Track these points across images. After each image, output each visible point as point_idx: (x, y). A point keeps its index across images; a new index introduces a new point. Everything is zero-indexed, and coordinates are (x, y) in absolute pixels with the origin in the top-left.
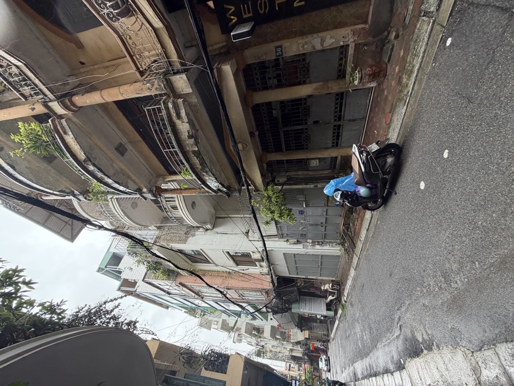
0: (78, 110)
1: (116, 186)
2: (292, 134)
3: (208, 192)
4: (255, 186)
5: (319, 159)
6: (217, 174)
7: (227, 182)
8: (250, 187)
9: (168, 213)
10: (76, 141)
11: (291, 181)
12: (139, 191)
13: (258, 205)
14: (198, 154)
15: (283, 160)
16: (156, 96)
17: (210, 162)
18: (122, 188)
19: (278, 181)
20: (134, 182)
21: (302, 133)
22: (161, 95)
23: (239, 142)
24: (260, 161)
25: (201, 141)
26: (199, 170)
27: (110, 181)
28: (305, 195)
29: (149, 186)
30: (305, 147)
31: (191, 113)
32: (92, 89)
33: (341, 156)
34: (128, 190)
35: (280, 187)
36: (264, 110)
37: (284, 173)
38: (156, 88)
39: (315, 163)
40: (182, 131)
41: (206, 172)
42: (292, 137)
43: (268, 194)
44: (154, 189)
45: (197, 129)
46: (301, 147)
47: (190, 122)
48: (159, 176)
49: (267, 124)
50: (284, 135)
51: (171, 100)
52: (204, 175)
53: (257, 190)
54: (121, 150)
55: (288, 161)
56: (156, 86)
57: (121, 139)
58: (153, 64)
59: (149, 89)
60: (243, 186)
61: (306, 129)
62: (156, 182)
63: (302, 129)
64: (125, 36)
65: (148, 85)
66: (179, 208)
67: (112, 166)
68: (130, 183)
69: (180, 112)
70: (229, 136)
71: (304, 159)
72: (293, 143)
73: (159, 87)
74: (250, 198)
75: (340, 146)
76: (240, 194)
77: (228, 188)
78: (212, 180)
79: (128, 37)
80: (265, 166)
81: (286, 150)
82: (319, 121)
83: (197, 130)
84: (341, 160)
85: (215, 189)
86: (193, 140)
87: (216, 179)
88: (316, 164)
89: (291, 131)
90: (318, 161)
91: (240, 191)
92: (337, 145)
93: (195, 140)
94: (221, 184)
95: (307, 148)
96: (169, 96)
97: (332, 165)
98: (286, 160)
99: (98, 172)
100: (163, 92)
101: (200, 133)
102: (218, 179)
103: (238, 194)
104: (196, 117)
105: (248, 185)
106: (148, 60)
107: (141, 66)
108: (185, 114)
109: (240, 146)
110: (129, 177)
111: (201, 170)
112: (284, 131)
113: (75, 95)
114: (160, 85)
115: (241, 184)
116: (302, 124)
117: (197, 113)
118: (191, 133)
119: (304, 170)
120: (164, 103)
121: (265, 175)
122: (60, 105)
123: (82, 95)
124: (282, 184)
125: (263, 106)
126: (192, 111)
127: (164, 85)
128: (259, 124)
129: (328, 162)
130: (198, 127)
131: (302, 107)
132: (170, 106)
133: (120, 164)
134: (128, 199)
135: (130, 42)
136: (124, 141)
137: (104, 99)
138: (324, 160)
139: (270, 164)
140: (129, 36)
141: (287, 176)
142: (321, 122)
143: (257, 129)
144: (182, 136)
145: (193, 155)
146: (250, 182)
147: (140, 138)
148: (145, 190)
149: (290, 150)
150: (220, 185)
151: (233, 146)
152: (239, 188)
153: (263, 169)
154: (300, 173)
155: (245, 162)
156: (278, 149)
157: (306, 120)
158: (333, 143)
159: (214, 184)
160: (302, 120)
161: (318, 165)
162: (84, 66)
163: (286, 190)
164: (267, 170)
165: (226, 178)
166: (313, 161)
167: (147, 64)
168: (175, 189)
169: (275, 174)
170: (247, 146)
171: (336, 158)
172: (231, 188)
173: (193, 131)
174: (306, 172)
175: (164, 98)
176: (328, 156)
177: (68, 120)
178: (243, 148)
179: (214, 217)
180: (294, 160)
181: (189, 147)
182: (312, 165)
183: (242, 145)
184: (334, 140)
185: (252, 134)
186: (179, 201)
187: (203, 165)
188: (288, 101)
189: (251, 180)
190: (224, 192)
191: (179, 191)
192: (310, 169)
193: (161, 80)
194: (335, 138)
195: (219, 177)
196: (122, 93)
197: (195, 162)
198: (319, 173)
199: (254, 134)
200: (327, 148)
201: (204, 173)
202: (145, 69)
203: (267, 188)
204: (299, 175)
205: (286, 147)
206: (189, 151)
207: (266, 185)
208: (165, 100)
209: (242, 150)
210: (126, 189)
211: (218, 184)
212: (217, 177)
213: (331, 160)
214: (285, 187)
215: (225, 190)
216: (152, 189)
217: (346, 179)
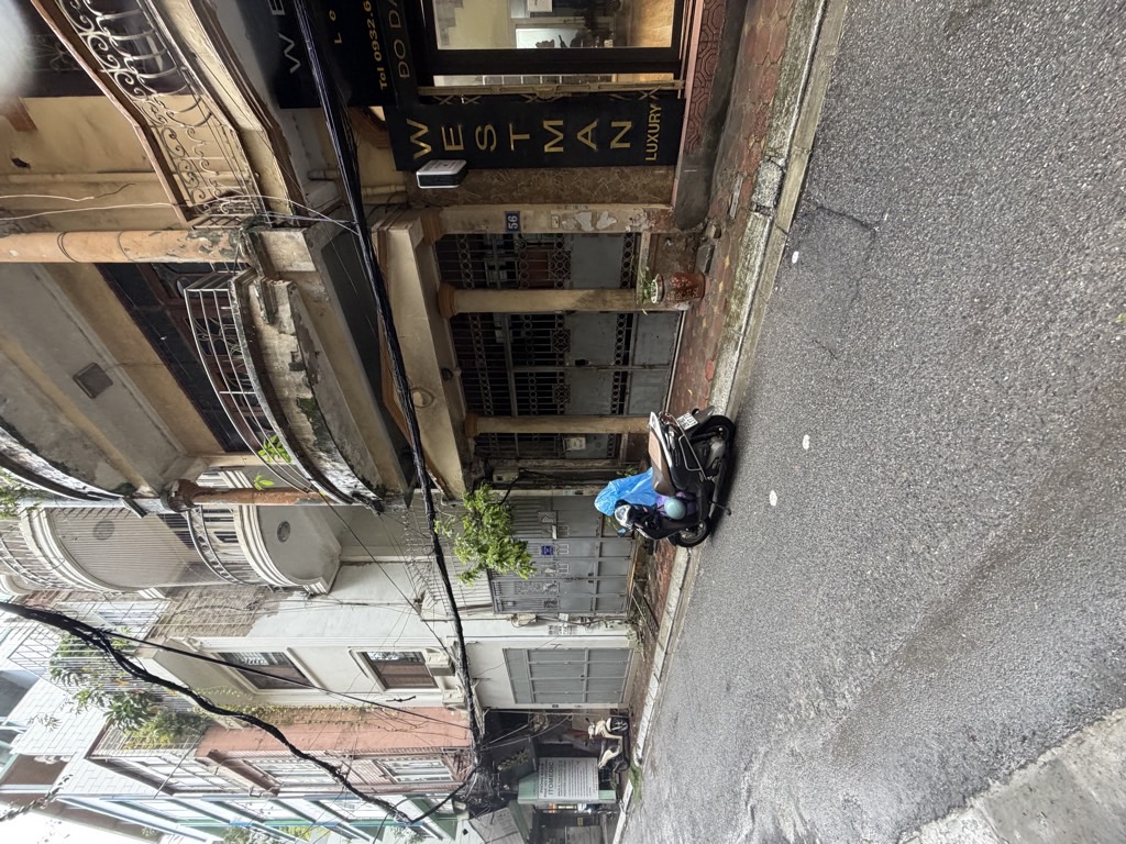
1: (54, 474)
2: (532, 381)
3: (327, 500)
4: (446, 488)
5: (587, 436)
6: (355, 458)
7: (378, 476)
8: (433, 491)
9: (207, 553)
11: (527, 479)
12: (128, 491)
13: (449, 534)
14: (311, 408)
15: (513, 434)
16: (219, 266)
17: (340, 428)
18: (71, 482)
19: (500, 479)
20: (115, 465)
21: (555, 381)
22: (233, 266)
23: (416, 389)
24: (461, 431)
25: (323, 378)
26: (310, 444)
27: (35, 461)
28: (557, 512)
29: (162, 480)
30: (559, 410)
31: (305, 315)
33: (629, 434)
34: (90, 488)
35: (502, 493)
36: (476, 326)
37: (511, 463)
38: (223, 249)
39: (578, 443)
40: (278, 351)
41: (328, 451)
42: (532, 388)
43: (474, 508)
44: (175, 488)
45: (317, 350)
46: (549, 410)
47: (301, 333)
48: (194, 453)
49: (480, 357)
50: (517, 381)
51: (257, 281)
52: (320, 457)
53: (450, 497)
54: (92, 381)
55: (524, 437)
56: (223, 244)
57: (97, 353)
58: (223, 199)
59: (203, 248)
60: (418, 486)
61: (562, 374)
62: (184, 469)
63: (554, 374)
64: (160, 129)
65: (202, 239)
66: (240, 537)
67: (55, 421)
68: (103, 469)
69: (277, 310)
70: (394, 374)
71: (556, 435)
72: (533, 401)
73: (230, 248)
74: (433, 516)
75: (628, 413)
76: (408, 506)
77: (382, 491)
78: (342, 471)
79: (167, 133)
80: (472, 444)
81: (520, 413)
82: (587, 362)
83: (317, 353)
84: (628, 442)
85: (347, 492)
86: (303, 373)
87: (352, 467)
88: (581, 446)
89: (531, 374)
90: (583, 439)
91: (408, 499)
92: (621, 412)
93: (308, 375)
94: (363, 480)
95: (562, 413)
96: (253, 272)
97: (610, 450)
98: (519, 434)
100: (239, 261)
101: (323, 360)
102: (358, 468)
103: (403, 506)
104: (316, 325)
105: (430, 485)
106: (212, 187)
107: (191, 197)
108: (289, 314)
109: (417, 397)
110: (102, 453)
111: (314, 445)
112: (516, 375)
114: (233, 246)
115: (413, 483)
116: (553, 364)
117: (322, 315)
118: (299, 359)
119: (555, 456)
120: (238, 283)
121: (471, 464)
124: (509, 487)
125: (475, 319)
126: (308, 310)
127: (245, 247)
128: (464, 355)
129: (604, 443)
130: (318, 346)
131: (554, 331)
132: (254, 292)
133: (79, 414)
134: (85, 512)
135: (172, 144)
136: (108, 360)
137: (68, 256)
138: (595, 438)
139: (482, 440)
140: (171, 131)
141: (520, 468)
142: (590, 363)
143: (460, 364)
144: (276, 364)
145: (298, 410)
146: (434, 479)
147: (155, 357)
148: (145, 489)
149: (528, 413)
150: (360, 484)
151: (401, 396)
152: (408, 491)
153: (467, 450)
154: (547, 462)
155: (426, 433)
156: (502, 411)
157: (561, 356)
158: (614, 406)
159: (344, 481)
160: (553, 355)
161: (584, 447)
162: (26, 170)
163: (516, 498)
164: (476, 454)
165: (378, 466)
166: (573, 440)
167: (209, 197)
168: (236, 490)
169: (492, 463)
170: (433, 398)
171: (619, 436)
172: (386, 490)
173: (306, 355)
174: (559, 463)
175: (240, 273)
176: (604, 432)
178: (424, 403)
179: (337, 562)
180: (536, 434)
181: (290, 391)
182: (573, 448)
183: (423, 396)
184: (615, 400)
185: (446, 373)
186: (242, 520)
187: (321, 434)
188: (527, 317)
189: (437, 474)
190: (369, 499)
191: (248, 496)
192: (567, 455)
193: (239, 236)
194: (618, 396)
195: (359, 463)
196: (123, 247)
197: (302, 425)
198: (585, 465)
199: (452, 375)
200: (602, 416)
201: (322, 454)
202: (201, 206)
203: (472, 494)
204: (544, 467)
205: (519, 407)
206: (288, 399)
207: (472, 486)
208: (242, 277)
209: (421, 405)
210: (84, 484)
211: (356, 480)
212: (353, 463)
213: (611, 440)
214: (513, 492)
215: (371, 495)
216: (167, 487)
217: (639, 480)
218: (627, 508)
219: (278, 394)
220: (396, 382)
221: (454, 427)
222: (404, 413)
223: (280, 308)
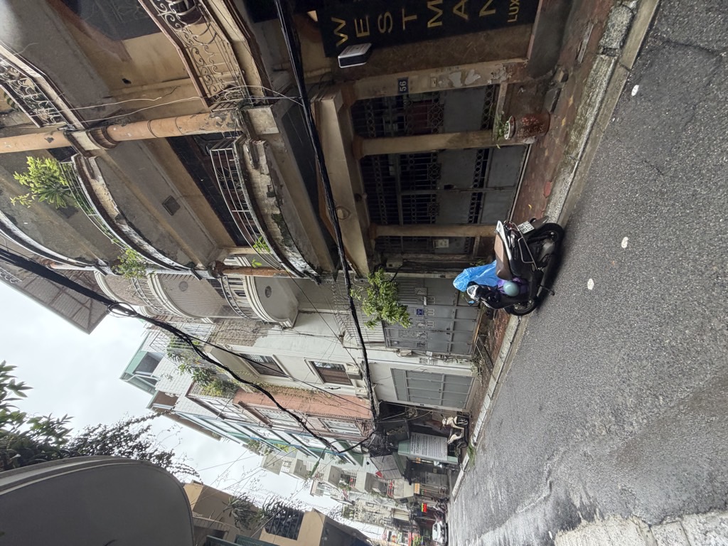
0: (115, 146)
1: (159, 256)
2: (413, 201)
3: (290, 275)
4: (357, 271)
5: (450, 239)
6: (305, 250)
7: (318, 262)
8: (350, 272)
9: (231, 301)
10: (107, 189)
11: (408, 266)
12: (192, 266)
13: (359, 298)
14: (280, 220)
15: (399, 237)
16: (227, 134)
17: (296, 232)
18: (167, 260)
19: (391, 265)
20: (186, 253)
21: (429, 201)
22: (234, 134)
23: (339, 207)
24: (367, 236)
25: (286, 202)
26: (280, 242)
27: (151, 249)
28: (427, 288)
29: (207, 261)
30: (431, 220)
31: (274, 163)
32: (138, 118)
33: (481, 237)
34: (176, 264)
35: (392, 275)
36: (377, 164)
37: (399, 256)
38: (228, 123)
39: (444, 243)
40: (260, 185)
41: (290, 246)
42: (414, 205)
43: (374, 283)
44: (214, 265)
45: (281, 184)
46: (425, 220)
47: (272, 174)
48: (222, 247)
49: (379, 185)
50: (403, 201)
51: (247, 142)
52: (286, 250)
53: (359, 276)
54: (171, 206)
55: (406, 239)
56: (228, 120)
57: (171, 189)
58: (226, 90)
59: (218, 124)
60: (341, 269)
61: (434, 196)
62: (218, 255)
63: (429, 196)
64: (190, 49)
65: (217, 118)
66: (247, 294)
67: (157, 228)
68: (180, 254)
69: (259, 160)
70: (326, 197)
71: (429, 237)
72: (414, 214)
73: (231, 122)
74: (350, 286)
75: (480, 223)
76: (335, 279)
77: (319, 270)
78: (297, 258)
79: (194, 50)
80: (373, 243)
81: (405, 223)
82: (453, 186)
83: (282, 186)
84: (480, 242)
85: (300, 270)
86: (274, 199)
87: (303, 256)
88: (446, 245)
89: (413, 196)
90: (448, 241)
91: (335, 276)
92: (476, 221)
93: (277, 200)
94: (309, 264)
95: (433, 222)
96: (245, 137)
97: (466, 248)
98: (404, 237)
99: (136, 235)
100: (237, 130)
101: (285, 190)
102: (306, 256)
103: (332, 280)
104: (280, 168)
105: (348, 268)
106: (220, 84)
107: (209, 91)
108: (265, 162)
109: (340, 212)
110: (178, 245)
111: (282, 242)
112: (403, 197)
113: (112, 124)
114: (233, 120)
115: (338, 267)
116: (428, 188)
117: (283, 162)
118: (272, 190)
119: (428, 252)
120: (237, 144)
121: (373, 256)
122: (89, 137)
123: (123, 126)
124: (396, 271)
125: (376, 159)
126: (276, 159)
127: (239, 120)
128: (369, 184)
129: (462, 244)
130: (282, 182)
131: (429, 165)
132: (246, 149)
133: (167, 224)
134: (174, 277)
135: (197, 57)
136: (177, 194)
137: (153, 133)
138: (456, 240)
139: (380, 241)
140: (197, 49)
141: (404, 259)
142: (455, 187)
143: (366, 191)
144: (260, 193)
145: (273, 221)
146: (350, 265)
147: (199, 192)
148: (200, 265)
149: (410, 223)
150: (308, 266)
151: (330, 212)
152: (335, 271)
153: (371, 247)
154: (421, 256)
155: (345, 235)
156: (393, 221)
157: (434, 183)
158: (471, 217)
159: (299, 264)
160: (429, 182)
161: (448, 246)
162: (129, 85)
163: (400, 278)
164: (375, 249)
165: (318, 256)
166: (440, 241)
167: (219, 90)
168: (243, 267)
169: (386, 255)
170: (350, 213)
171: (474, 239)
172: (322, 270)
173: (276, 187)
174: (430, 256)
175: (238, 138)
176: (462, 236)
177: (99, 159)
178: (344, 216)
179: (297, 311)
180: (415, 237)
181: (268, 209)
182: (440, 246)
183: (343, 211)
184: (472, 213)
185: (358, 197)
186: (247, 284)
187: (286, 235)
188: (411, 156)
189: (352, 261)
190: (313, 275)
191: (249, 271)
192: (436, 251)
193: (236, 114)
194: (474, 211)
195: (307, 254)
196: (179, 126)
197: (275, 230)
198: (447, 258)
199: (361, 197)
200: (462, 224)
201: (286, 247)
202: (215, 96)
203: (374, 274)
204: (419, 259)
205: (404, 219)
206: (267, 215)
207: (373, 269)
208: (239, 140)
209: (342, 218)
210: (172, 262)
211: (305, 263)
212: (303, 253)
213: (467, 241)
214: (399, 275)
215: (314, 272)
216: (210, 264)
217: (485, 269)
218: (476, 287)
219: (262, 212)
220: (327, 203)
221: (362, 232)
222: (332, 222)
223: (261, 158)
